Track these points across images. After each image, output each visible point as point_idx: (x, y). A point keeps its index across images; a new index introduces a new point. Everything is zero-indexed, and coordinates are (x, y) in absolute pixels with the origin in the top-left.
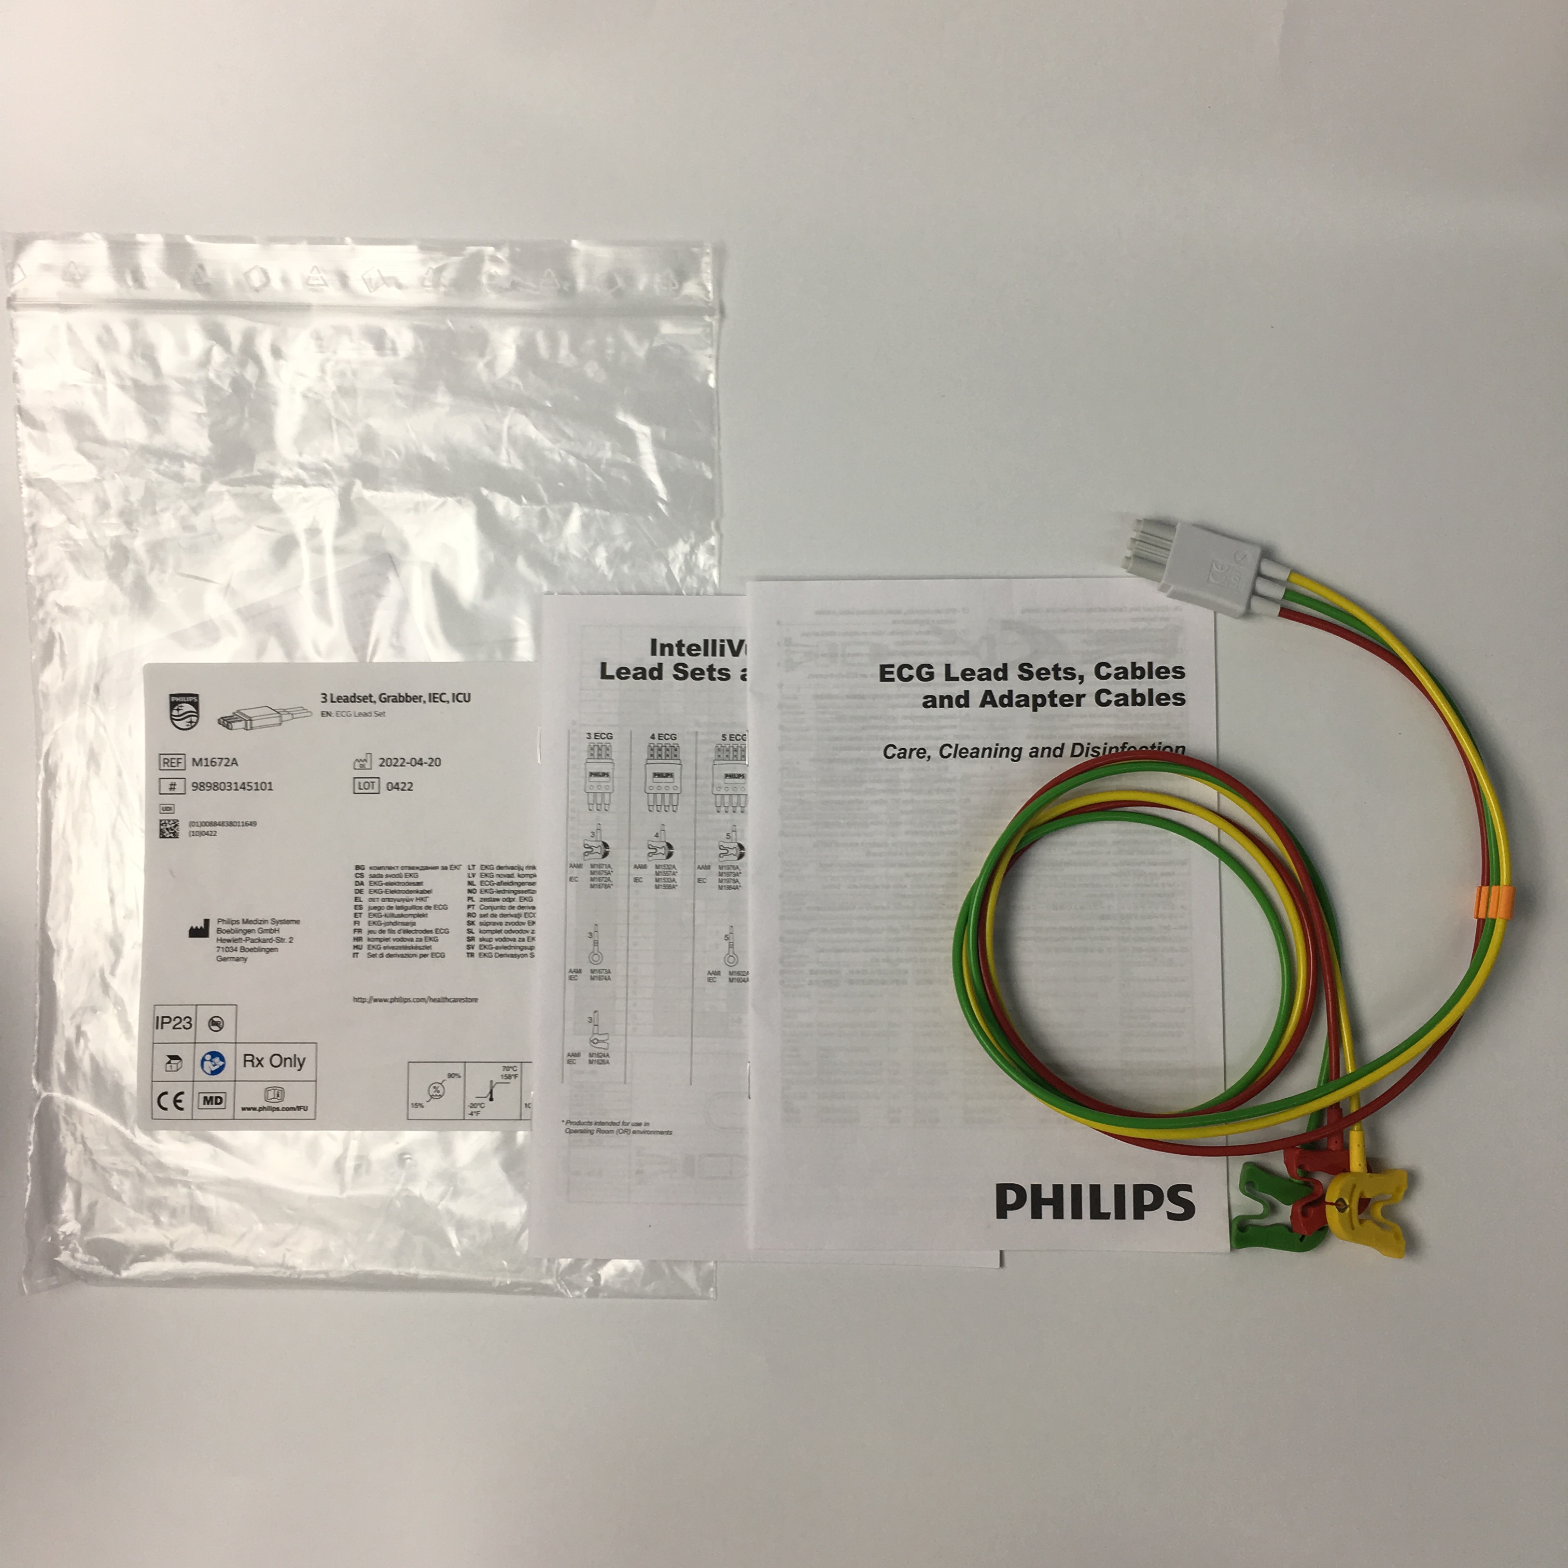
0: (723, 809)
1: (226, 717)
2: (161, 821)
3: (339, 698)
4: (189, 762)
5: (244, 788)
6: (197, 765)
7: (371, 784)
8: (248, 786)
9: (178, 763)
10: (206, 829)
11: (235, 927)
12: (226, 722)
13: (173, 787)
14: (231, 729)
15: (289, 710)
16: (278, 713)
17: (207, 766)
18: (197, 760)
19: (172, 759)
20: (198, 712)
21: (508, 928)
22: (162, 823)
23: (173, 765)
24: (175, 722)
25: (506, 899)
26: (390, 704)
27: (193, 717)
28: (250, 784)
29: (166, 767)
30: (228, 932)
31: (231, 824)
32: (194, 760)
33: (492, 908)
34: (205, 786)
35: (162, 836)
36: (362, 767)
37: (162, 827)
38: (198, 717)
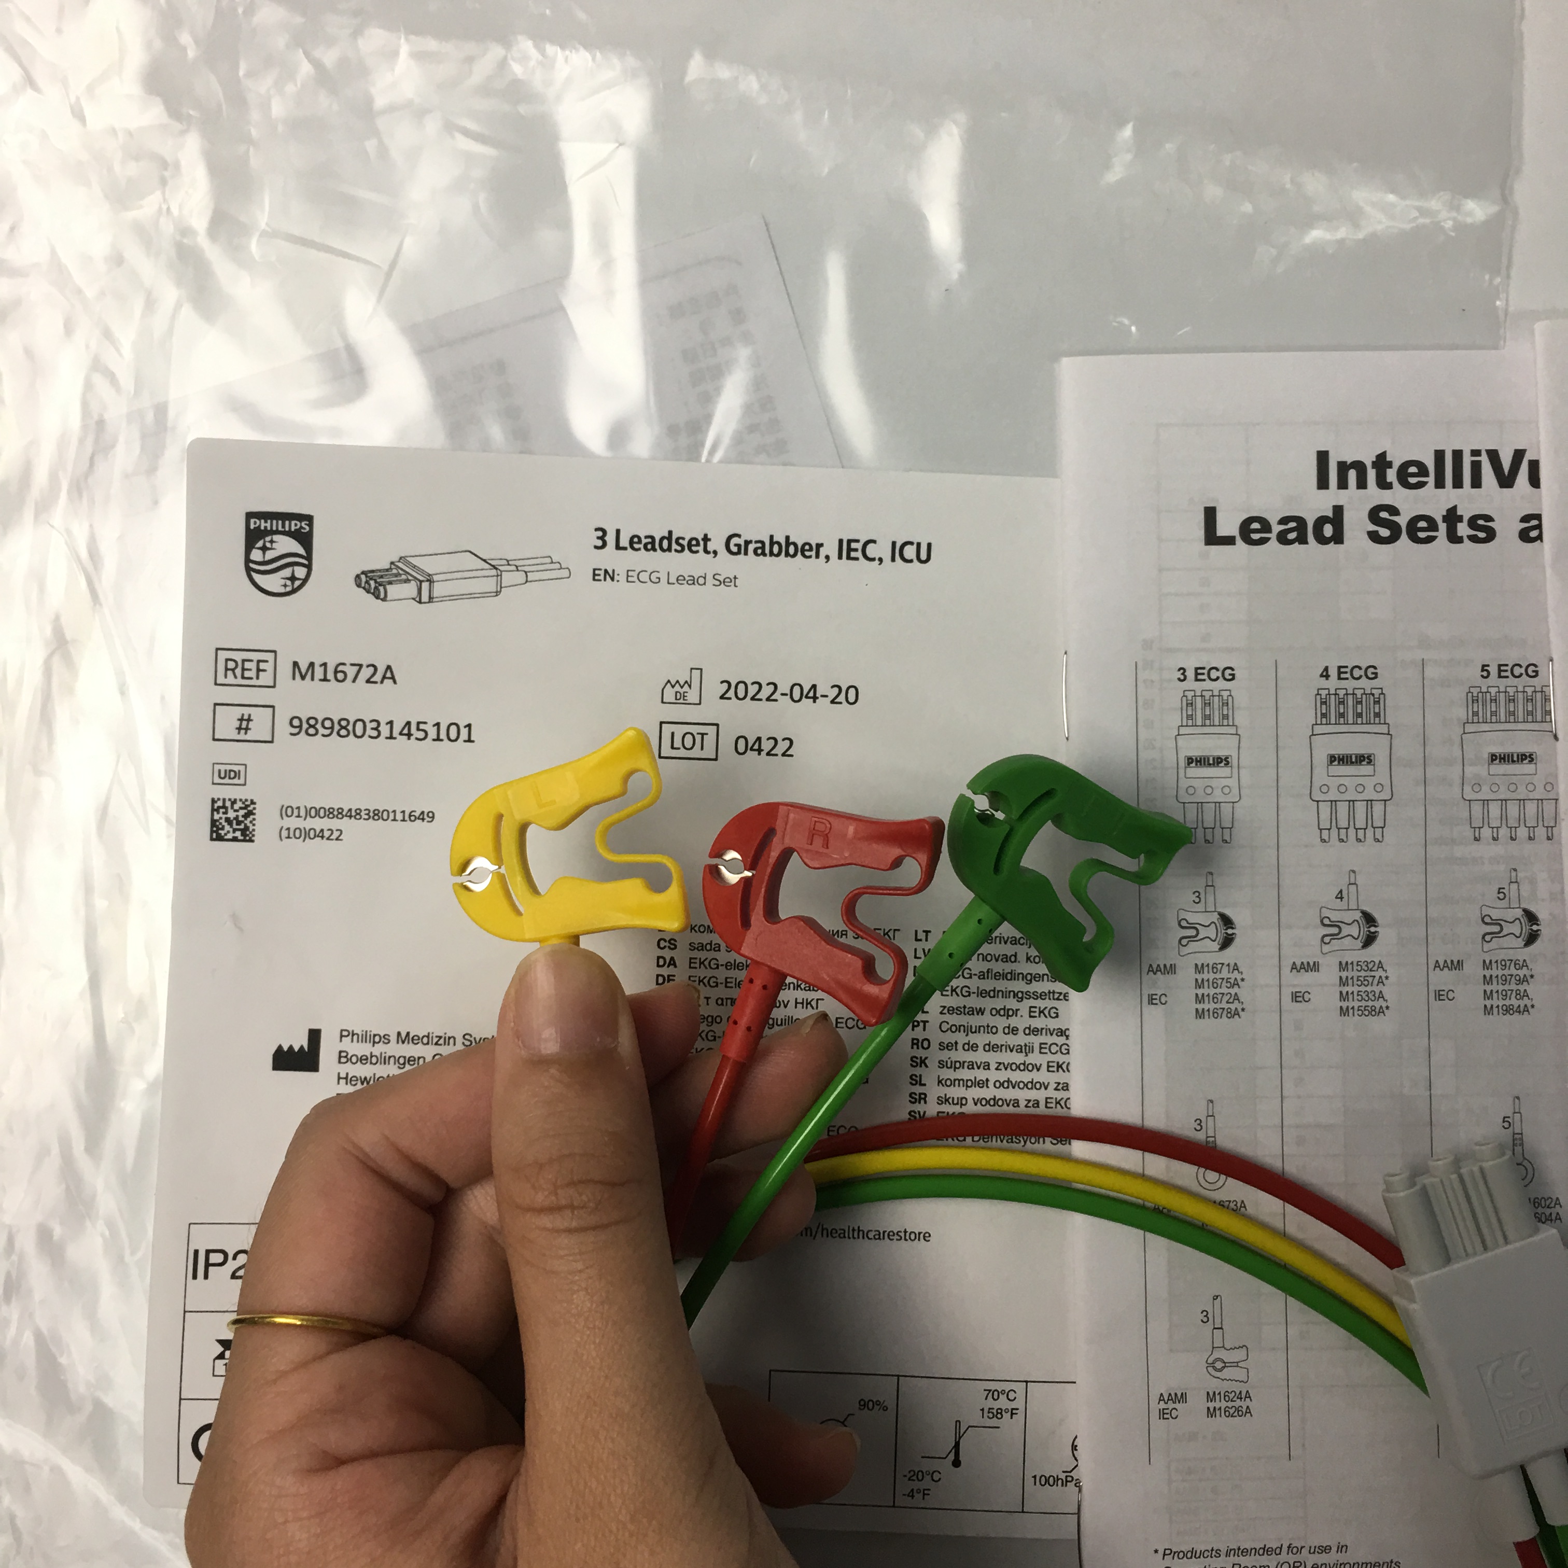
0: (1486, 833)
1: (373, 571)
2: (213, 801)
3: (634, 541)
4: (285, 669)
5: (409, 735)
6: (303, 678)
7: (698, 738)
8: (418, 729)
9: (259, 670)
10: (318, 824)
11: (378, 1049)
12: (372, 583)
13: (244, 724)
14: (384, 600)
15: (518, 563)
16: (494, 567)
17: (325, 679)
18: (304, 667)
19: (244, 661)
20: (309, 557)
21: (1003, 1075)
22: (216, 807)
23: (247, 674)
24: (254, 575)
25: (998, 1012)
26: (749, 562)
27: (296, 568)
28: (422, 726)
29: (231, 679)
30: (363, 1060)
31: (376, 815)
32: (296, 664)
33: (968, 1030)
34: (319, 726)
35: (216, 835)
36: (680, 699)
37: (216, 817)
38: (309, 567)
